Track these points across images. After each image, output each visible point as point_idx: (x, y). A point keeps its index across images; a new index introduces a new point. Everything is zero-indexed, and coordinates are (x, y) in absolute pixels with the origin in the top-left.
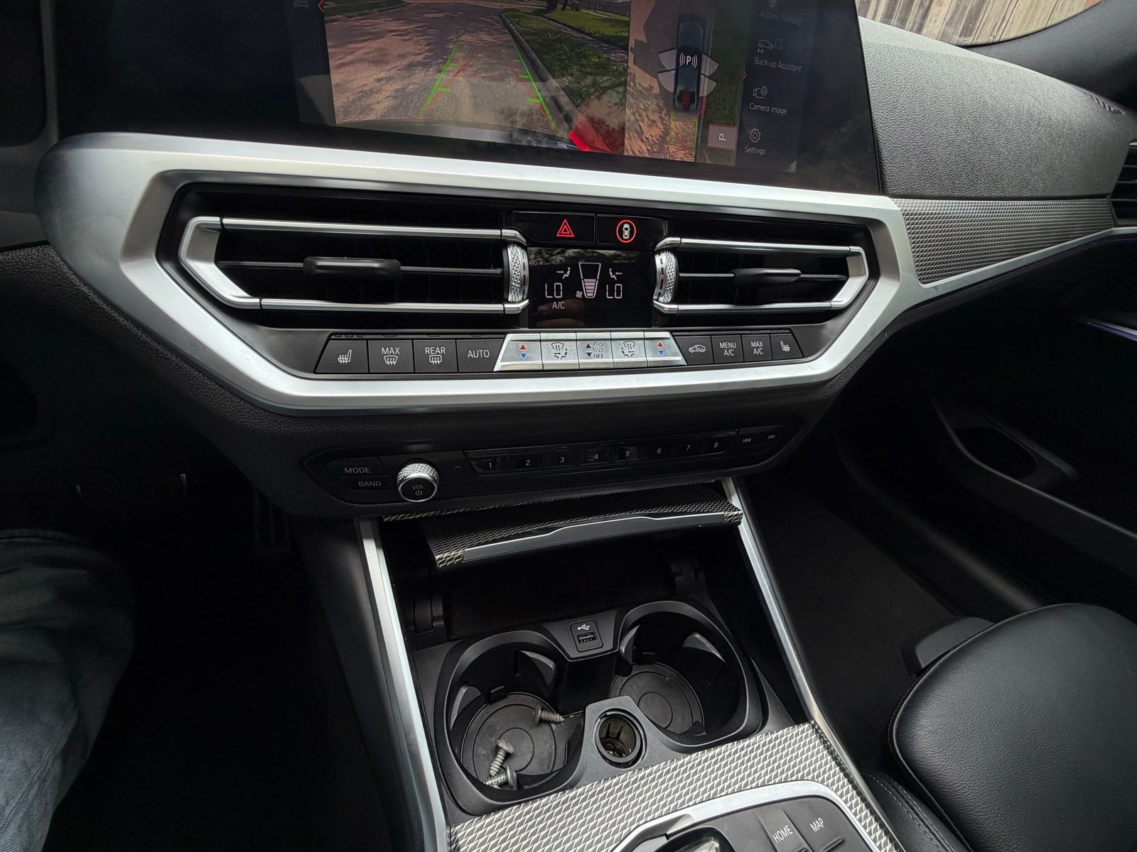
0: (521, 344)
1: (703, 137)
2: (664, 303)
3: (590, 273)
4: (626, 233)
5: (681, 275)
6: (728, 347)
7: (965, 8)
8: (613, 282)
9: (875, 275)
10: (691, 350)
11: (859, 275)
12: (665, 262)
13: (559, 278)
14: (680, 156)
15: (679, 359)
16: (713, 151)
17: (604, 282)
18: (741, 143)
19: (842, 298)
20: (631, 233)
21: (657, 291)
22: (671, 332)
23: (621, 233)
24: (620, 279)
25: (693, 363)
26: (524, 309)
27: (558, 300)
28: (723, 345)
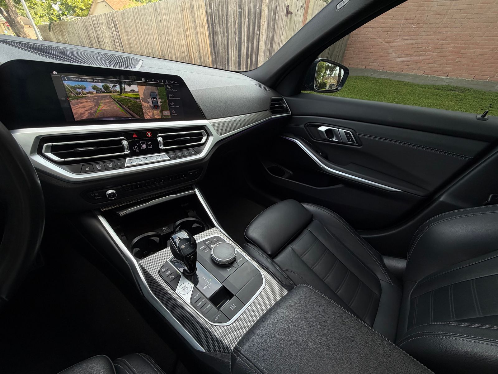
0: (130, 160)
1: (162, 113)
2: (162, 147)
3: (143, 143)
4: (149, 134)
5: (164, 141)
6: (179, 154)
7: (269, 37)
8: (149, 145)
9: (208, 136)
10: (171, 156)
11: (205, 136)
12: (160, 139)
13: (136, 145)
14: (158, 117)
15: (169, 158)
16: (165, 116)
17: (147, 145)
18: (171, 113)
19: (203, 141)
20: (150, 134)
21: (160, 145)
22: (165, 153)
23: (148, 135)
24: (150, 144)
25: (172, 159)
26: (129, 153)
27: (137, 150)
28: (178, 154)
